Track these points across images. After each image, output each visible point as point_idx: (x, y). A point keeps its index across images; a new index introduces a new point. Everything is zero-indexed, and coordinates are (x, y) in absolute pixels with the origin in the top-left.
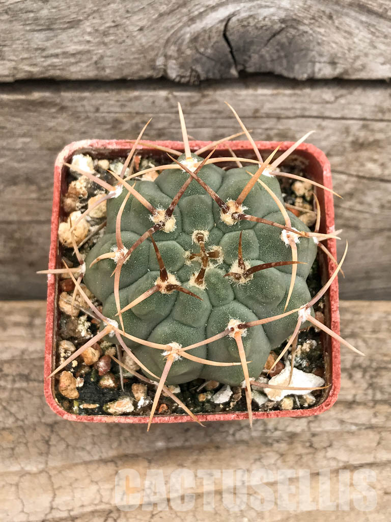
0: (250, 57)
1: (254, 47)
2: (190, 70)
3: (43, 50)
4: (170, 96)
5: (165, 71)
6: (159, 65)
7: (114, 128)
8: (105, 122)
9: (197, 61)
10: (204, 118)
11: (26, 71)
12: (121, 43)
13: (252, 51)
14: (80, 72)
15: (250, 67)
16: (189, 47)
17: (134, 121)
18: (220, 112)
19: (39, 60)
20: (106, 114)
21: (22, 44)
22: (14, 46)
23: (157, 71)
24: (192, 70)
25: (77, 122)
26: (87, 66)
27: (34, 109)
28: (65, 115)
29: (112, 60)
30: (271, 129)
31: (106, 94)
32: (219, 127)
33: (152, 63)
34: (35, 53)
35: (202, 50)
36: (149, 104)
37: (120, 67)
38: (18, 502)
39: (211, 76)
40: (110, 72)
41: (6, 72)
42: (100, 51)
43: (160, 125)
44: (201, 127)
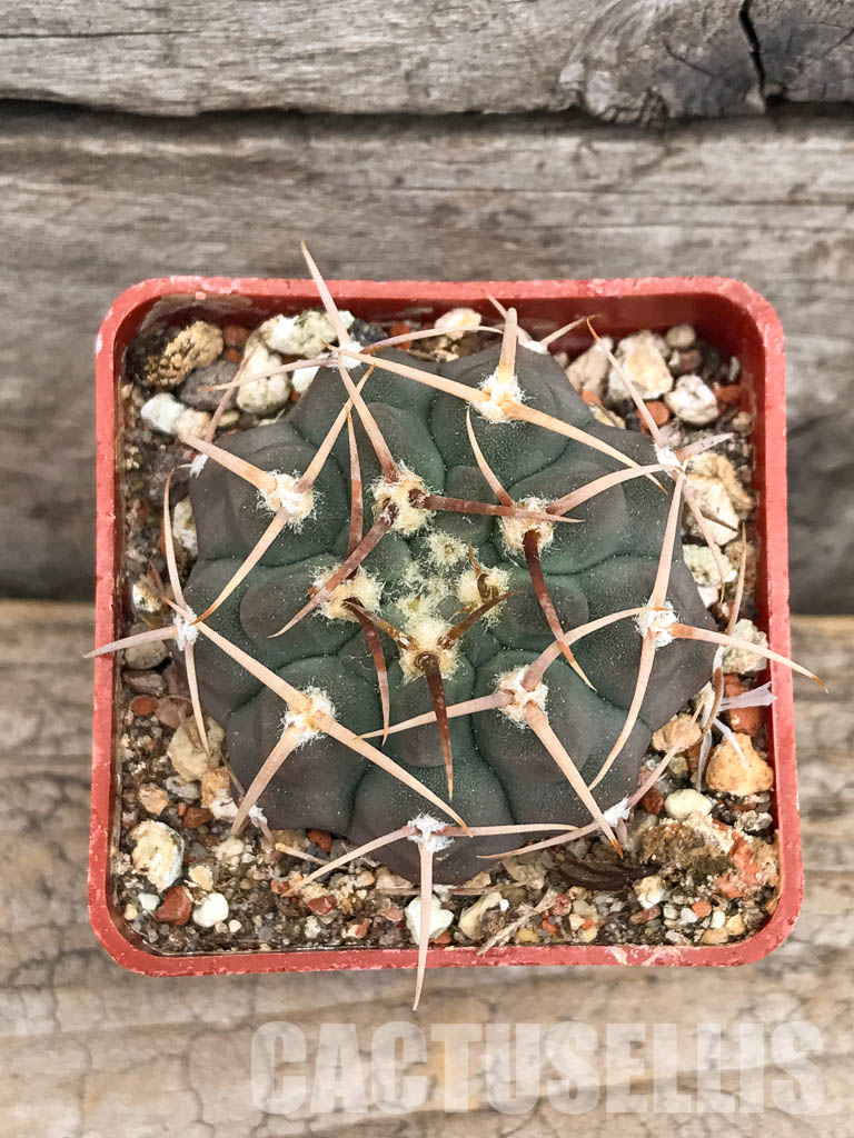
0: (801, 66)
1: (816, 44)
2: (644, 95)
3: (278, 44)
4: (584, 150)
5: (580, 95)
6: (567, 83)
7: (436, 223)
8: (416, 211)
9: (665, 74)
10: (666, 204)
11: (229, 94)
12: (477, 31)
13: (808, 53)
14: (365, 95)
15: (798, 89)
16: (647, 41)
17: (487, 209)
18: (705, 190)
19: (265, 67)
20: (420, 193)
21: (226, 29)
22: (203, 34)
23: (560, 97)
24: (650, 95)
25: (345, 207)
26: (385, 84)
27: (239, 177)
28: (315, 193)
29: (450, 70)
30: (831, 230)
31: (424, 146)
32: (699, 225)
33: (552, 78)
34: (257, 51)
35: (682, 48)
36: (531, 169)
37: (467, 84)
38: (188, 1098)
39: (696, 109)
40: (443, 89)
41: (179, 95)
42: (421, 48)
43: (550, 218)
44: (653, 224)
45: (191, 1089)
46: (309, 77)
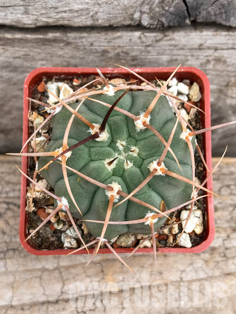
0: (200, 13)
1: (203, 7)
2: (157, 21)
3: (56, 8)
4: (142, 36)
5: (140, 21)
6: (136, 18)
7: (103, 55)
8: (97, 52)
9: (163, 15)
10: (165, 50)
11: (44, 22)
12: (110, 4)
13: (202, 9)
14: (81, 22)
15: (200, 18)
16: (157, 6)
17: (116, 51)
18: (176, 46)
19: (53, 15)
20: (98, 47)
21: (41, 5)
22: (35, 6)
23: (134, 21)
24: (159, 21)
25: (78, 51)
26: (86, 18)
27: (48, 44)
28: (69, 48)
29: (104, 15)
30: (210, 56)
31: (98, 35)
32: (174, 55)
33: (132, 16)
34: (50, 10)
35: (167, 8)
36: (128, 41)
37: (109, 19)
38: (41, 288)
39: (171, 24)
40: (102, 19)
41: (30, 22)
42: (95, 9)
43: (134, 54)
44: (162, 55)
45: (42, 286)
46: (64, 17)
